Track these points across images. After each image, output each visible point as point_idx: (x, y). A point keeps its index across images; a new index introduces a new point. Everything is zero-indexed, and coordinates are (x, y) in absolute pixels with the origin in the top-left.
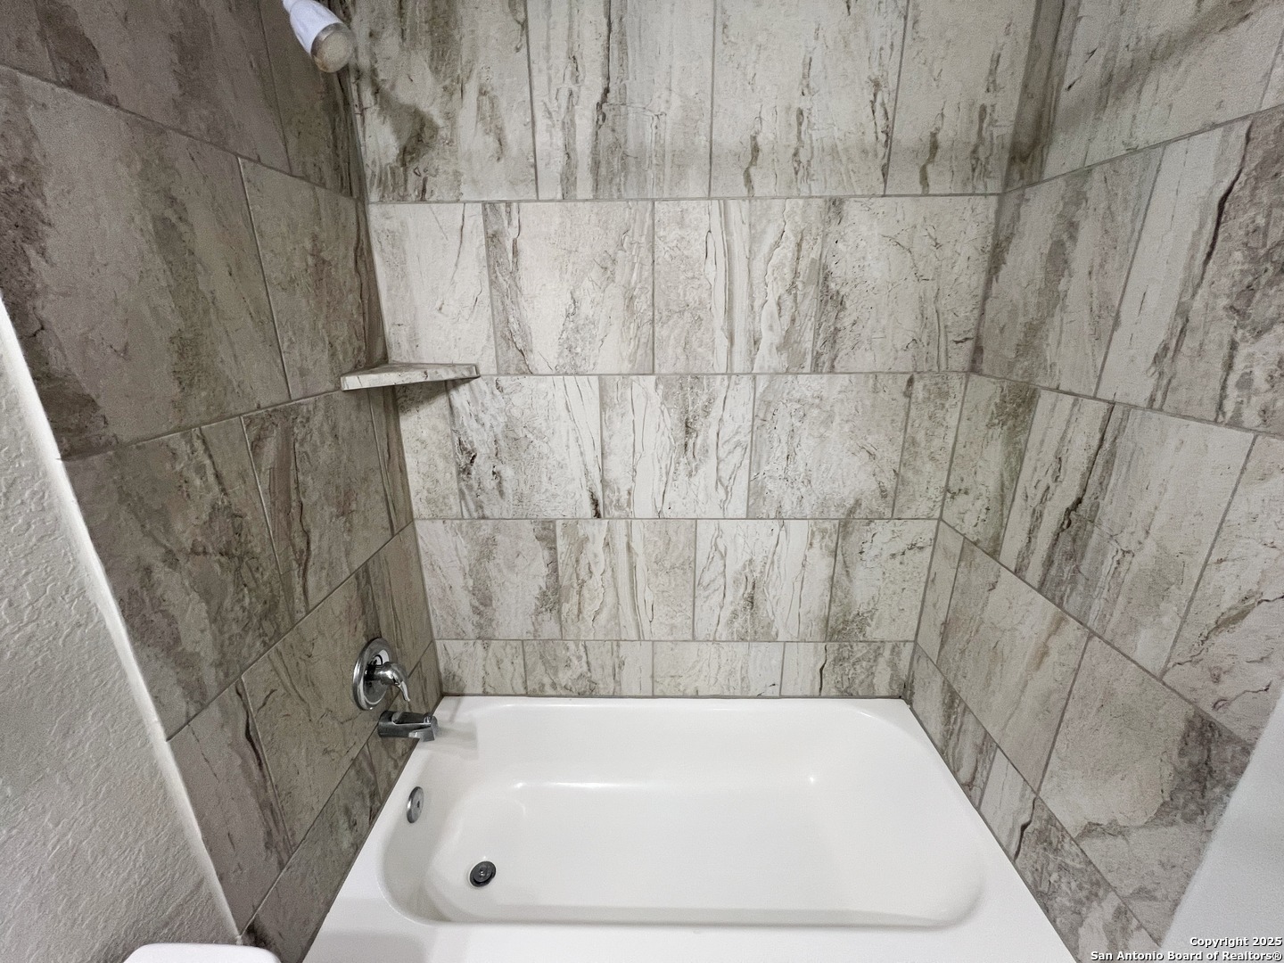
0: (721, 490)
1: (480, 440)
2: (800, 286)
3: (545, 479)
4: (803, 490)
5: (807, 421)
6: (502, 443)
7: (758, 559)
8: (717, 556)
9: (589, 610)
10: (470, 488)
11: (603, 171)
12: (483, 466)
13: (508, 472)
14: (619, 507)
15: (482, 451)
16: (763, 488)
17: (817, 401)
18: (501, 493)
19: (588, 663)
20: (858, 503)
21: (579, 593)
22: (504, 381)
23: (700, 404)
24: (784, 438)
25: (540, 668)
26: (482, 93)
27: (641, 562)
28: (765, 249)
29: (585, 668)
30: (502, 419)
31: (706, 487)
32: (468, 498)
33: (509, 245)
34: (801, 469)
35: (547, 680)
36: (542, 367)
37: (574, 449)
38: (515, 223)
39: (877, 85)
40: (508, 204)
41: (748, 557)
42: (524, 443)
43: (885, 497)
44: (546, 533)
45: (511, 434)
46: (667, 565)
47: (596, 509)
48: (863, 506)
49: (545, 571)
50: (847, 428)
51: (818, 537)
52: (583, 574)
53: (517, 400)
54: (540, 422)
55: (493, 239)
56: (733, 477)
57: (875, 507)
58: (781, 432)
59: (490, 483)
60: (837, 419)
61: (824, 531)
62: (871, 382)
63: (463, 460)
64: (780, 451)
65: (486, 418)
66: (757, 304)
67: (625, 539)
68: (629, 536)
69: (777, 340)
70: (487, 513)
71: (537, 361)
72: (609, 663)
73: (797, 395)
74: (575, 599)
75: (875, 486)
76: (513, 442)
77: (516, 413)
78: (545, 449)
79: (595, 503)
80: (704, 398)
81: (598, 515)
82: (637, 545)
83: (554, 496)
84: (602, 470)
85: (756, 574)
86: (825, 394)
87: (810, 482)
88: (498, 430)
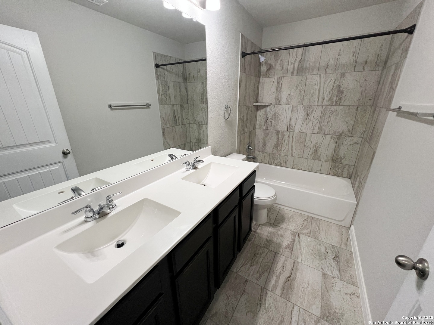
0: (313, 128)
1: (269, 115)
2: (334, 89)
3: (279, 123)
4: (330, 129)
5: (333, 115)
6: (273, 116)
7: (319, 142)
8: (310, 141)
9: (283, 149)
10: (266, 124)
11: (299, 71)
12: (269, 120)
13: (273, 122)
14: (292, 129)
15: (270, 118)
16: (322, 128)
17: (335, 111)
18: (271, 125)
19: (281, 159)
20: (343, 132)
21: (282, 145)
22: (276, 106)
23: (311, 111)
24: (327, 118)
25: (272, 159)
26: (281, 60)
27: (294, 140)
28: (328, 83)
29: (280, 160)
30: (274, 112)
31: (310, 127)
32: (266, 126)
33: (281, 84)
34: (330, 124)
35: (272, 162)
36: (283, 104)
37: (285, 118)
38: (282, 80)
39: (354, 52)
40: (282, 77)
41: (316, 142)
42: (277, 117)
43: (349, 131)
44: (278, 133)
45: (275, 115)
46: (300, 142)
47: (288, 129)
48: (344, 133)
49: (276, 140)
50: (342, 116)
51: (333, 139)
52: (283, 142)
53: (277, 109)
54: (280, 113)
55: (278, 83)
56: (315, 125)
57: (347, 133)
58: (327, 116)
59: (270, 123)
60: (339, 115)
61: (334, 138)
62: (348, 107)
63: (266, 119)
64: (326, 121)
65: (271, 112)
66: (325, 93)
67: (292, 136)
68: (293, 135)
69: (328, 99)
70: (268, 129)
71: (282, 103)
72: (285, 160)
73: (331, 110)
74: (281, 146)
75: (347, 129)
76: (275, 116)
77: (276, 111)
78: (280, 118)
79: (288, 128)
80: (312, 110)
81: (288, 131)
82: (294, 137)
83: (280, 126)
84: (290, 122)
85: (318, 145)
86: (337, 109)
87: (332, 127)
88: (273, 114)
